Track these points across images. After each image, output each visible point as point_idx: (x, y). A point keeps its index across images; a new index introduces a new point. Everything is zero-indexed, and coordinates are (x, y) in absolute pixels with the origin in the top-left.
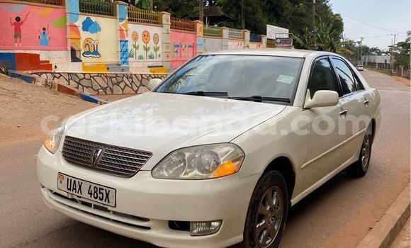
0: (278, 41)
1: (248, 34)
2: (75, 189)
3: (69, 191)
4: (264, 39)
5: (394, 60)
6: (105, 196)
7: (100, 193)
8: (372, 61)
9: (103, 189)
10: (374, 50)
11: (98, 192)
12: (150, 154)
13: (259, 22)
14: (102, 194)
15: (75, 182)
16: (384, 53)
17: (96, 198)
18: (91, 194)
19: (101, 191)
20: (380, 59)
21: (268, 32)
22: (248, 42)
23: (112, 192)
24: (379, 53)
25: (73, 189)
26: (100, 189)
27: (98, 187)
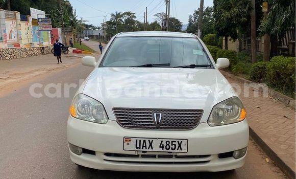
0: (40, 20)
1: (18, 15)
2: (146, 147)
3: (138, 150)
4: (30, 19)
5: (106, 34)
6: (177, 146)
7: (172, 145)
8: (91, 34)
9: (175, 142)
10: (91, 26)
11: (170, 145)
12: (202, 111)
13: (23, 6)
14: (175, 145)
15: (144, 141)
16: (97, 28)
17: (169, 149)
18: (163, 147)
19: (174, 143)
20: (96, 33)
21: (31, 13)
22: (19, 21)
23: (184, 142)
24: (94, 28)
25: (143, 147)
26: (172, 142)
27: (170, 141)
